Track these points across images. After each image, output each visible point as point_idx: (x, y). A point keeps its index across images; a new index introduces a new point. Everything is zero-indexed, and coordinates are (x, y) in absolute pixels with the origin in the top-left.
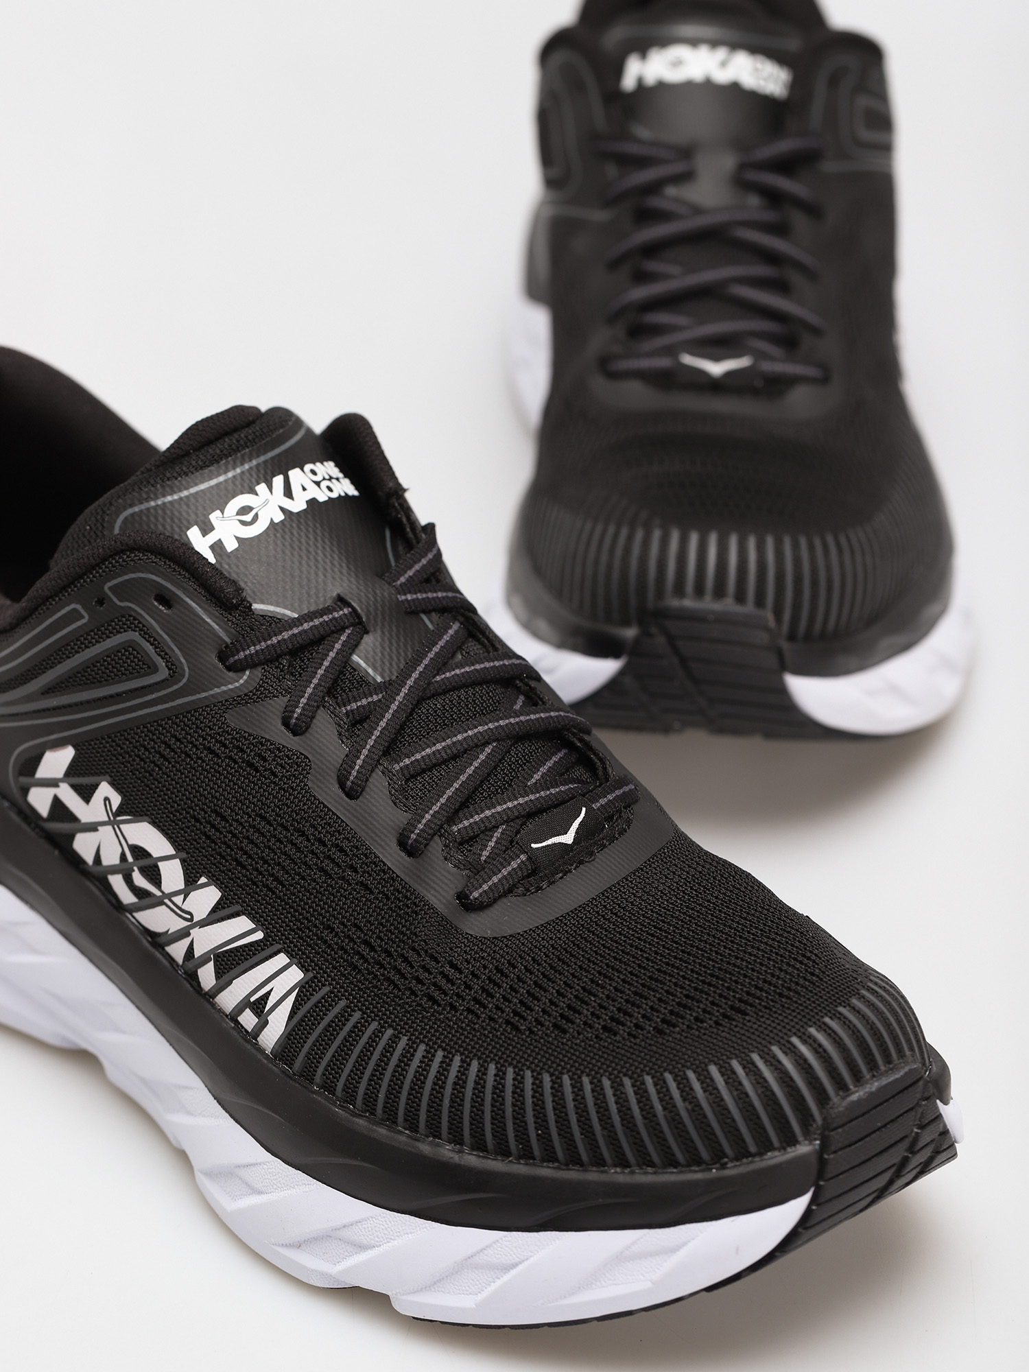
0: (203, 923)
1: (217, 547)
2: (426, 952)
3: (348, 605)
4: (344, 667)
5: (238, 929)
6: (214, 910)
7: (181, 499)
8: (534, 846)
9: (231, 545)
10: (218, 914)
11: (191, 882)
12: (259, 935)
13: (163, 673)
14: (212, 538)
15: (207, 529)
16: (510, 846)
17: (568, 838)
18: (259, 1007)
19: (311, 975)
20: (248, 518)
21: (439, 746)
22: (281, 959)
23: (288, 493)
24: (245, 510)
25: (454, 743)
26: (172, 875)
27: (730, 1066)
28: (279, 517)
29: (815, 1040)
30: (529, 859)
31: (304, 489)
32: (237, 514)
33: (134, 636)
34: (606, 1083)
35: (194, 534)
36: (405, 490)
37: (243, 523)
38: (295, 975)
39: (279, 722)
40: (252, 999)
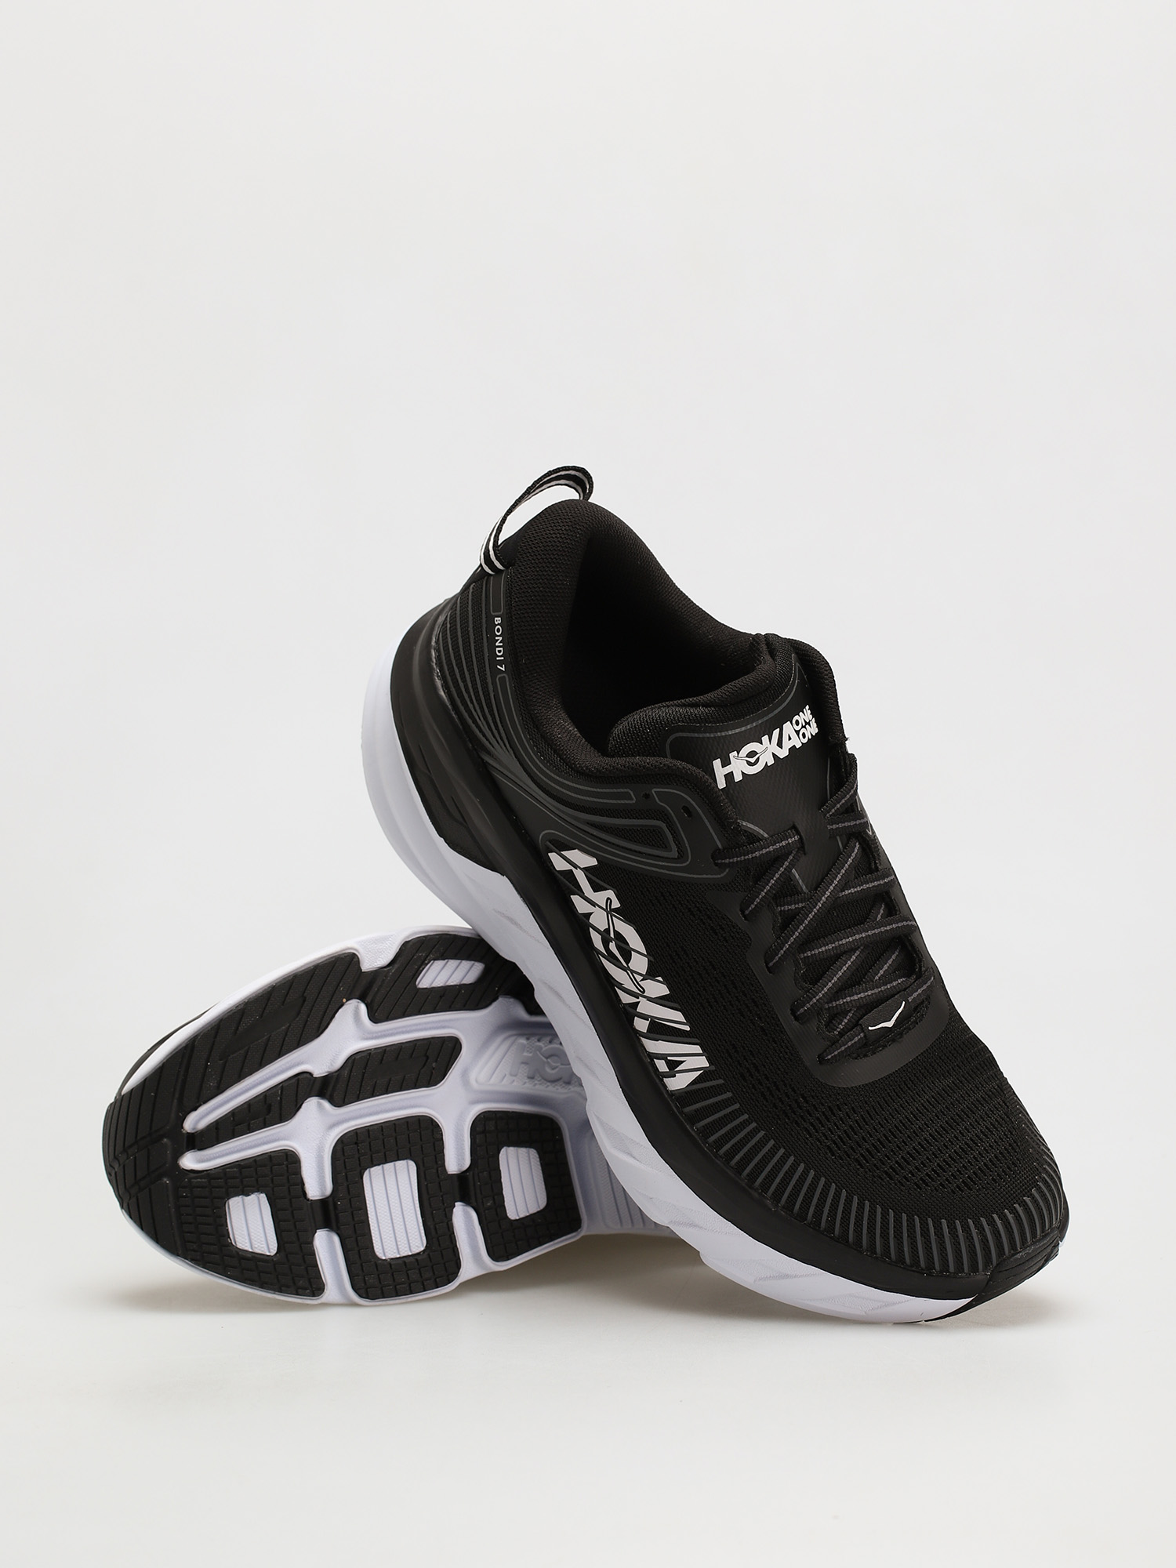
0: (650, 999)
1: (729, 777)
2: (790, 1085)
3: (798, 833)
4: (788, 878)
5: (674, 1016)
6: (661, 998)
7: (715, 737)
8: (870, 1028)
9: (738, 778)
10: (661, 1001)
11: (651, 974)
12: (687, 1028)
13: (674, 853)
14: (728, 770)
15: (726, 762)
16: (856, 1024)
17: (889, 1024)
18: (673, 1065)
19: (713, 1068)
20: (752, 760)
21: (830, 946)
22: (697, 1049)
23: (780, 744)
24: (752, 754)
25: (840, 945)
26: (639, 963)
27: (954, 1223)
28: (771, 762)
29: (1007, 1219)
30: (865, 1036)
31: (790, 739)
32: (747, 757)
33: (664, 826)
34: (879, 1209)
35: (717, 763)
36: (847, 740)
37: (749, 764)
38: (703, 1062)
39: (738, 910)
40: (669, 1058)
